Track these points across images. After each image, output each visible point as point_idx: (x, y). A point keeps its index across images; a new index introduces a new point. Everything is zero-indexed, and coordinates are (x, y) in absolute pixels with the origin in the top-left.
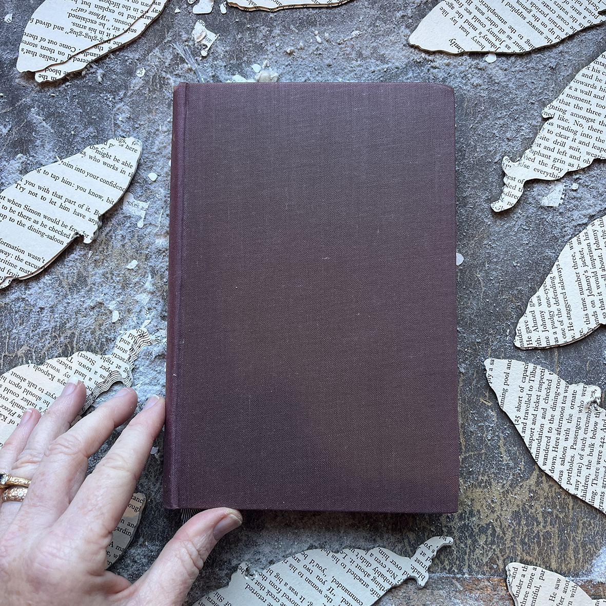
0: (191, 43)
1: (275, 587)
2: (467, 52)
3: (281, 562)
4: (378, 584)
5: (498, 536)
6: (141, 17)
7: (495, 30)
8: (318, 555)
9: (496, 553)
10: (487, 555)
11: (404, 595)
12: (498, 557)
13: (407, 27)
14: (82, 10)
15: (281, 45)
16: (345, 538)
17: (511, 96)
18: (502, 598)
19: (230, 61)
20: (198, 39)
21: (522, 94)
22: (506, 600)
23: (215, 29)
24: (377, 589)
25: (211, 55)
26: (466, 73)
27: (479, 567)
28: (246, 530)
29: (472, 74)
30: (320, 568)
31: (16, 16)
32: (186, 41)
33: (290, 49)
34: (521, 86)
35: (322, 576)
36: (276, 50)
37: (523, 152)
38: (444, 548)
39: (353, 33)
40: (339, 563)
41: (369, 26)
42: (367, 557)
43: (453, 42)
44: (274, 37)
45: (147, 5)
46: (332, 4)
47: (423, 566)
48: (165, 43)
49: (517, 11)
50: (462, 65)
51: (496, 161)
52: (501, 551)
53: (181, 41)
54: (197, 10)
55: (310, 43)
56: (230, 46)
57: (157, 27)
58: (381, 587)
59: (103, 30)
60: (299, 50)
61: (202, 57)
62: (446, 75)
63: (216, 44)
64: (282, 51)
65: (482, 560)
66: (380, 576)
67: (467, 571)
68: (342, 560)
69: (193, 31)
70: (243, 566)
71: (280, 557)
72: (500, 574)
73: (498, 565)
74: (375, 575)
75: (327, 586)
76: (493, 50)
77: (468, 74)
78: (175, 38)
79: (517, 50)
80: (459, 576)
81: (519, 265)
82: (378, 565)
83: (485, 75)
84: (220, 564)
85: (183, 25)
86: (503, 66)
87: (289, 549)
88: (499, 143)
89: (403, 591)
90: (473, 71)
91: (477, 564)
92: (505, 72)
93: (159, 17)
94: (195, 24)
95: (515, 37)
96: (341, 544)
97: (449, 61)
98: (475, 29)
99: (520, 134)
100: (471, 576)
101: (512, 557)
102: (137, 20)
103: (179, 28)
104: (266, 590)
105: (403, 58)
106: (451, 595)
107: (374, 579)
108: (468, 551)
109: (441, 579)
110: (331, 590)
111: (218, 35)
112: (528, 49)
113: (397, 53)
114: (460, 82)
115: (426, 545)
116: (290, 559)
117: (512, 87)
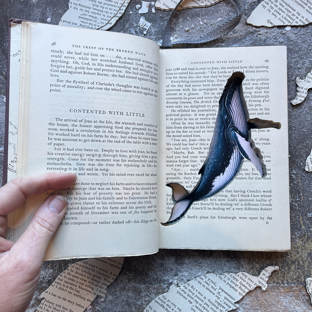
0: (138, 28)
1: (191, 292)
2: (276, 26)
3: (194, 280)
4: (242, 290)
5: (301, 265)
6: (114, 17)
7: (290, 14)
8: (211, 276)
9: (300, 273)
10: (296, 275)
11: (255, 295)
12: (301, 275)
13: (245, 15)
14: (85, 14)
15: (183, 27)
16: (225, 267)
17: (299, 47)
18: (304, 295)
19: (158, 36)
20: (142, 26)
21: (305, 45)
22: (306, 296)
23: (150, 21)
24: (242, 292)
25: (148, 33)
26: (276, 36)
27: (292, 281)
28: (175, 265)
29: (279, 37)
30: (213, 283)
31: (53, 19)
32: (136, 27)
33: (187, 29)
34: (304, 41)
35: (214, 286)
36: (181, 29)
37: (307, 74)
38: (274, 271)
39: (218, 19)
40: (223, 280)
41: (226, 15)
42: (236, 277)
43: (269, 21)
44: (179, 23)
45: (116, 11)
46: (207, 5)
47: (264, 280)
48: (126, 28)
49: (300, 5)
50: (274, 32)
51: (293, 79)
52: (303, 272)
53: (133, 27)
54: (140, 12)
55: (197, 25)
56: (157, 29)
57: (121, 21)
58: (244, 291)
59: (96, 24)
60: (192, 29)
61: (144, 34)
62: (266, 38)
63: (150, 28)
64: (183, 30)
65: (293, 277)
66: (243, 286)
67: (286, 283)
68: (224, 279)
69: (139, 22)
70: (175, 282)
71: (193, 278)
72: (302, 283)
73: (301, 279)
74: (240, 286)
75: (217, 291)
76: (289, 24)
77: (277, 37)
78: (131, 26)
79: (302, 24)
80: (282, 285)
81: (306, 131)
82: (242, 281)
83: (285, 37)
84: (163, 282)
85: (134, 20)
86: (295, 32)
87: (197, 273)
88: (294, 71)
89: (254, 293)
90: (279, 35)
91: (291, 279)
92: (296, 35)
93: (122, 16)
94: (140, 18)
95: (300, 17)
96: (223, 271)
97: (267, 31)
98: (280, 14)
99: (305, 65)
100: (288, 285)
101: (308, 275)
102: (112, 18)
103: (132, 21)
104: (187, 294)
105: (244, 30)
106: (279, 295)
107: (240, 288)
108: (286, 273)
109: (273, 287)
110: (219, 293)
111: (152, 23)
112: (307, 23)
113: (240, 28)
114: (273, 41)
115: (265, 270)
116: (198, 278)
117: (300, 42)
